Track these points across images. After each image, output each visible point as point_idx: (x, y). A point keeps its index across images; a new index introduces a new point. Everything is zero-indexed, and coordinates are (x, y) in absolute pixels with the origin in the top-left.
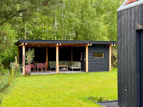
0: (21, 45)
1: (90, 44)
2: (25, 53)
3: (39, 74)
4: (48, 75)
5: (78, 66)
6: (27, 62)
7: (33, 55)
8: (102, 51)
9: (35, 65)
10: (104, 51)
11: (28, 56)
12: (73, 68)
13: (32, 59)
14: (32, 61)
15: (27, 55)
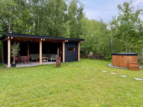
0: (6, 39)
1: (67, 41)
2: (11, 47)
3: (24, 66)
4: (33, 66)
5: (55, 58)
6: (12, 55)
7: (19, 49)
8: (74, 46)
9: (19, 58)
10: (75, 47)
11: (13, 50)
12: (52, 59)
13: (17, 52)
14: (17, 54)
15: (12, 48)
